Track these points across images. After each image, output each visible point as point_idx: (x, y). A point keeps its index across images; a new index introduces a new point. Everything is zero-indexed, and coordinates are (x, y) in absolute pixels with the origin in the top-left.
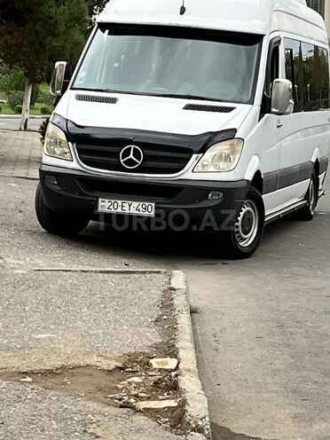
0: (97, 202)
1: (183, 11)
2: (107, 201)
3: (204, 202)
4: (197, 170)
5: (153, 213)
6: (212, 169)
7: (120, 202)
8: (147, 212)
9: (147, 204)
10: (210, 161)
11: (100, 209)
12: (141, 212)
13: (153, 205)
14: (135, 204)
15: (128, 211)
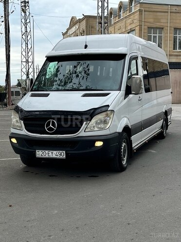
0: (35, 152)
1: (86, 47)
2: (40, 151)
3: (93, 148)
4: (87, 131)
5: (64, 156)
6: (96, 129)
7: (47, 152)
8: (61, 156)
9: (61, 152)
10: (94, 124)
11: (37, 156)
12: (58, 156)
13: (64, 152)
14: (55, 152)
15: (51, 156)
